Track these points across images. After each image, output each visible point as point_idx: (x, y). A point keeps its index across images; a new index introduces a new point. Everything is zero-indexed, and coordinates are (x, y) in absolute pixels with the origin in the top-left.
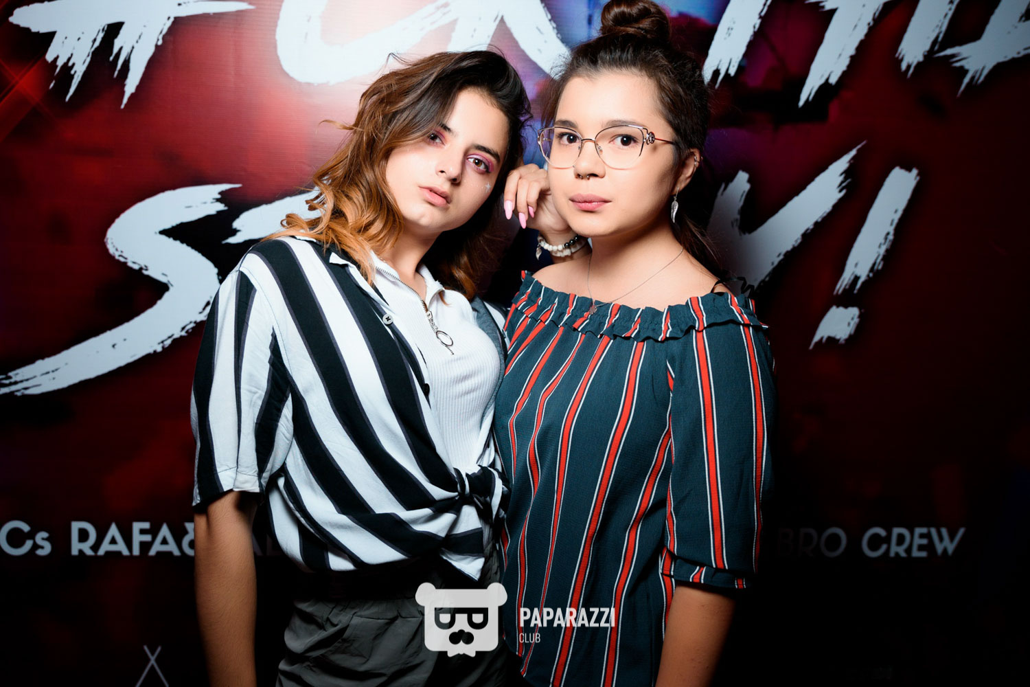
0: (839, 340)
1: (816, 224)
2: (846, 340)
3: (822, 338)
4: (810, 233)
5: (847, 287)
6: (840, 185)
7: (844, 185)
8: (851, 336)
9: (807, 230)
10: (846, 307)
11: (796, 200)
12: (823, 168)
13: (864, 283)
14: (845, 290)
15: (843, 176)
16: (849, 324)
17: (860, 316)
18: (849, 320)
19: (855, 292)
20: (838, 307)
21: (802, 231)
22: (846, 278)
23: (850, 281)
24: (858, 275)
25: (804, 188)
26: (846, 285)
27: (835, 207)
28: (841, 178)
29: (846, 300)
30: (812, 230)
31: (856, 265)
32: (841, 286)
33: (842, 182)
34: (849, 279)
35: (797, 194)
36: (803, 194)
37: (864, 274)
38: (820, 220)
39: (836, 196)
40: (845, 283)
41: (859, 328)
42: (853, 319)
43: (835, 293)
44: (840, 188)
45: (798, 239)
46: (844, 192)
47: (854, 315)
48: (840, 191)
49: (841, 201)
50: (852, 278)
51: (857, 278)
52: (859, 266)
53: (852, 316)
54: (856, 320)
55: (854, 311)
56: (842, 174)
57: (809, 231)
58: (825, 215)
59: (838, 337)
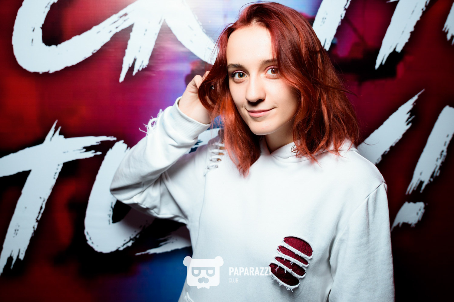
0: (410, 225)
1: (391, 148)
2: (416, 224)
3: (399, 224)
4: (387, 154)
5: (415, 189)
6: (407, 120)
7: (410, 120)
8: (419, 222)
9: (386, 151)
10: (415, 202)
11: (376, 132)
12: (395, 109)
13: (427, 186)
14: (413, 191)
15: (409, 114)
16: (417, 214)
17: (425, 208)
18: (418, 211)
19: (421, 192)
20: (409, 202)
21: (382, 153)
22: (414, 183)
23: (417, 185)
24: (423, 180)
25: (381, 123)
26: (414, 188)
27: (405, 135)
28: (408, 116)
29: (415, 197)
30: (389, 152)
31: (421, 174)
32: (411, 188)
33: (409, 118)
34: (417, 183)
35: (377, 128)
36: (381, 128)
37: (426, 179)
38: (394, 145)
39: (405, 128)
40: (414, 186)
41: (425, 216)
42: (420, 210)
43: (407, 193)
44: (407, 122)
45: (379, 158)
46: (410, 125)
47: (421, 207)
48: (408, 124)
49: (408, 131)
50: (419, 182)
51: (422, 183)
52: (423, 174)
53: (419, 208)
54: (423, 211)
55: (420, 205)
56: (408, 113)
57: (386, 153)
58: (397, 141)
59: (410, 223)
